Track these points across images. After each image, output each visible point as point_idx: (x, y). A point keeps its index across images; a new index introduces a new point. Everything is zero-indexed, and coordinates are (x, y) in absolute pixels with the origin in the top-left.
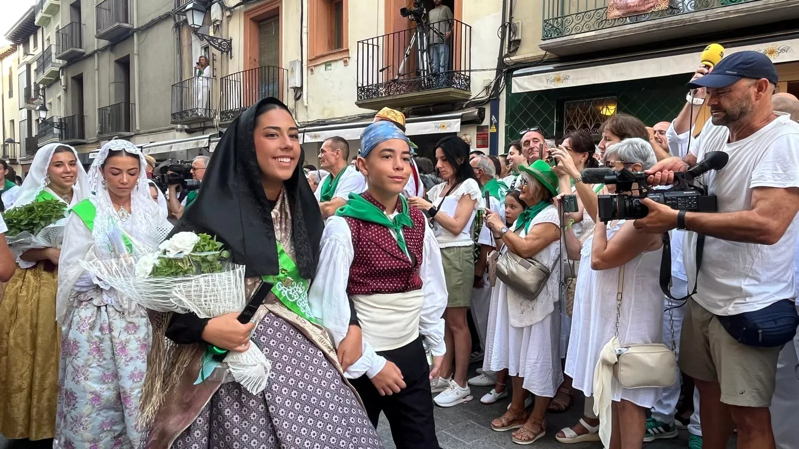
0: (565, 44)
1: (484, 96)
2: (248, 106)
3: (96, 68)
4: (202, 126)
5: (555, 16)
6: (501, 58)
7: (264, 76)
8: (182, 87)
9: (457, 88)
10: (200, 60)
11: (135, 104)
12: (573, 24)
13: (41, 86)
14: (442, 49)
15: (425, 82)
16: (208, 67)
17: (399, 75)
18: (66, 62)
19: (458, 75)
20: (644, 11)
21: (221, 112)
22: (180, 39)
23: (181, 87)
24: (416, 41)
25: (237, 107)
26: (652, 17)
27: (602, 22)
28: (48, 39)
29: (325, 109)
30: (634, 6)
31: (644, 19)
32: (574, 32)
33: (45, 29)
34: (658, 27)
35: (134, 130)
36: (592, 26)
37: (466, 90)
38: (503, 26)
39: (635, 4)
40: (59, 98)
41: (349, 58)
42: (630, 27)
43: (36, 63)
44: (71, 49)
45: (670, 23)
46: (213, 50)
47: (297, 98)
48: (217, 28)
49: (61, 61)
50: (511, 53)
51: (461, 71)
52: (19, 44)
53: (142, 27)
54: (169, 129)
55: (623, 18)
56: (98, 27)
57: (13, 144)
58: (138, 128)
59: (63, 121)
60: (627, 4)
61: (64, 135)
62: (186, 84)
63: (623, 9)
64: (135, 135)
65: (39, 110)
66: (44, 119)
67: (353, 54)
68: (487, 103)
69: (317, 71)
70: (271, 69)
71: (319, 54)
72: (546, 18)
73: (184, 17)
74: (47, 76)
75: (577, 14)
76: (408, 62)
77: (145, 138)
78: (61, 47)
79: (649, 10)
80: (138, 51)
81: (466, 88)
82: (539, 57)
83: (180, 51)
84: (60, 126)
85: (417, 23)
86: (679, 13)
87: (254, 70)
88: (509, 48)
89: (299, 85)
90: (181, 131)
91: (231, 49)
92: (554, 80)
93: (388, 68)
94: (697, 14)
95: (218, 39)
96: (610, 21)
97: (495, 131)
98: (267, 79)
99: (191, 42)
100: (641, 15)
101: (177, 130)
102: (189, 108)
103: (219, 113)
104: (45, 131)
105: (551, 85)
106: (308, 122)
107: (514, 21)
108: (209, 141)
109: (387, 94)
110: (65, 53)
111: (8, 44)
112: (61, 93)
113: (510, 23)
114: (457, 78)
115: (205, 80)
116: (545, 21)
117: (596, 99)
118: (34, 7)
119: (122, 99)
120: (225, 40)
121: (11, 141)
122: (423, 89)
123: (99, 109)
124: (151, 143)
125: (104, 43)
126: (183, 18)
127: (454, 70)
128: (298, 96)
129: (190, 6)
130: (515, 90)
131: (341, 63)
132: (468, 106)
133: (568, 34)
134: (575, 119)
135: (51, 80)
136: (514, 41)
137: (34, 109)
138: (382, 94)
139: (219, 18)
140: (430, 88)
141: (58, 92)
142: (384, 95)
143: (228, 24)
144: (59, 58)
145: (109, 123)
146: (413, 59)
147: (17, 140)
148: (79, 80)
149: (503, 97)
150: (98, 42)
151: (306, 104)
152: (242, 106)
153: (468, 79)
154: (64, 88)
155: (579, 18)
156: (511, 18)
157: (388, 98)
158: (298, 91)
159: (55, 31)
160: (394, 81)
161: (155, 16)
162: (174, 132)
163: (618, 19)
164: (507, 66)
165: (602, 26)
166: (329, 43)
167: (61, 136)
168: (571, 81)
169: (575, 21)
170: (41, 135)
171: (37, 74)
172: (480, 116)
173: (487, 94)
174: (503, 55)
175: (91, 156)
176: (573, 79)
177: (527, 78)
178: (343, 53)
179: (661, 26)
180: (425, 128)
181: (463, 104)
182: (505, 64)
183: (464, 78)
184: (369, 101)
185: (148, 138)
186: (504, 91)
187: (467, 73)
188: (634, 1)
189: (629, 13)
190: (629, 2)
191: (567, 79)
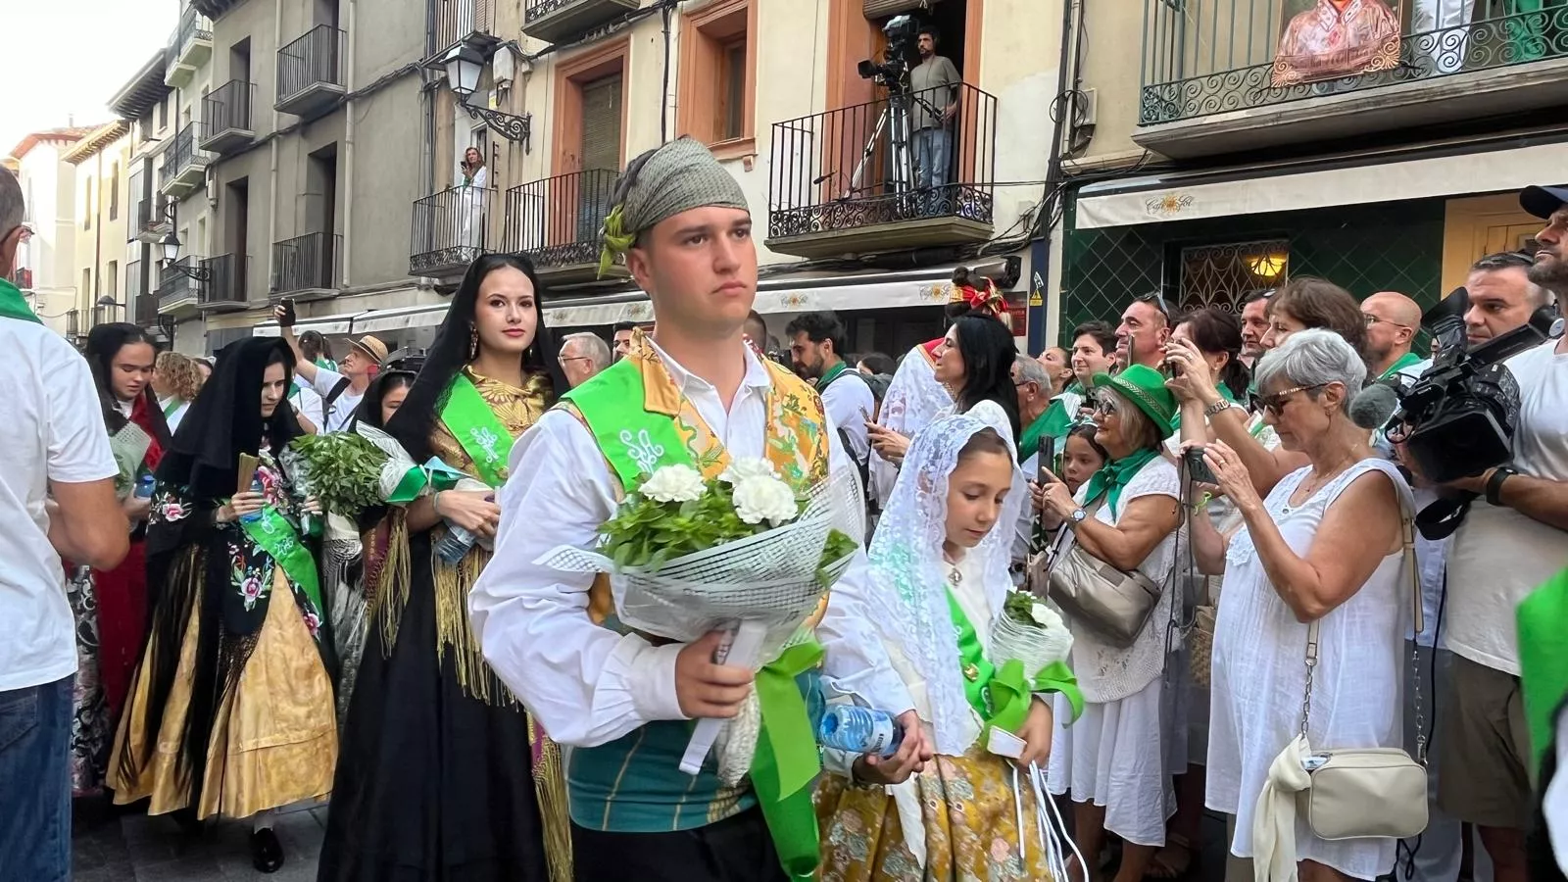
0: (1186, 134)
1: (1018, 233)
2: (557, 243)
3: (273, 167)
5: (1167, 80)
6: (1055, 161)
7: (588, 189)
8: (432, 206)
9: (966, 217)
10: (467, 155)
11: (342, 237)
12: (1203, 95)
13: (170, 198)
14: (938, 140)
15: (902, 204)
16: (484, 168)
17: (852, 190)
18: (218, 155)
19: (969, 191)
20: (1349, 71)
22: (431, 114)
23: (431, 204)
24: (888, 124)
25: (535, 247)
26: (1365, 83)
27: (1261, 93)
28: (188, 112)
30: (1327, 62)
31: (1347, 88)
32: (1203, 112)
33: (182, 93)
34: (1378, 103)
35: (339, 286)
36: (1241, 100)
37: (985, 222)
38: (1062, 98)
39: (1331, 57)
40: (202, 222)
41: (755, 156)
42: (1318, 103)
43: (162, 155)
44: (227, 131)
45: (1403, 96)
46: (494, 136)
48: (504, 94)
49: (209, 154)
50: (1077, 150)
51: (974, 185)
52: (135, 120)
53: (363, 91)
54: (405, 286)
55: (1304, 85)
56: (281, 89)
57: (112, 307)
58: (345, 282)
59: (207, 266)
60: (1313, 57)
61: (207, 291)
62: (441, 201)
64: (340, 295)
65: (164, 244)
66: (173, 260)
67: (762, 147)
68: (1025, 247)
70: (604, 176)
72: (1148, 83)
73: (443, 74)
74: (181, 181)
75: (1212, 76)
76: (871, 163)
77: (359, 302)
78: (210, 127)
79: (1359, 70)
80: (354, 136)
81: (984, 217)
82: (1131, 159)
83: (431, 137)
84: (201, 275)
85: (891, 89)
86: (1421, 77)
87: (570, 177)
88: (1072, 140)
90: (427, 289)
91: (528, 134)
92: (1162, 206)
93: (830, 176)
94: (1457, 79)
95: (504, 115)
96: (1278, 91)
97: (1040, 303)
98: (594, 194)
99: (454, 119)
100: (1342, 79)
101: (420, 288)
102: (444, 245)
104: (173, 283)
107: (1083, 88)
109: (826, 228)
110: (216, 137)
111: (114, 119)
112: (206, 213)
113: (1074, 93)
114: (966, 197)
115: (477, 194)
116: (1145, 88)
117: (1245, 244)
118: (164, 52)
119: (319, 227)
120: (517, 118)
121: (110, 301)
122: (899, 218)
123: (275, 244)
124: (370, 311)
125: (291, 119)
126: (439, 75)
127: (961, 181)
129: (455, 52)
130: (1082, 223)
131: (740, 164)
132: (986, 254)
133: (1190, 114)
134: (1202, 282)
135: (190, 187)
136: (1083, 127)
137: (156, 242)
138: (817, 227)
139: (509, 76)
140: (913, 216)
141: (200, 211)
142: (820, 229)
143: (525, 86)
144: (206, 148)
145: (292, 271)
146: (880, 160)
147: (120, 300)
148: (240, 190)
149: (1057, 236)
150: (279, 117)
152: (546, 245)
153: (988, 200)
154: (213, 203)
155: (1214, 84)
156: (1076, 83)
157: (830, 235)
159: (201, 96)
160: (842, 201)
161: (387, 70)
162: (414, 292)
163: (1295, 87)
164: (1067, 176)
165: (1261, 99)
166: (716, 125)
167: (201, 294)
168: (1196, 206)
169: (1206, 89)
170: (166, 290)
171: (164, 176)
172: (1009, 273)
173: (1025, 231)
174: (1060, 154)
175: (256, 333)
176: (1200, 204)
177: (1108, 200)
178: (744, 146)
179: (1384, 101)
180: (902, 295)
181: (977, 249)
182: (1062, 173)
183: (980, 197)
184: (792, 240)
185: (365, 303)
186: (1060, 225)
187: (986, 189)
188: (1327, 50)
189: (1317, 75)
190: (1318, 52)
191: (1189, 204)
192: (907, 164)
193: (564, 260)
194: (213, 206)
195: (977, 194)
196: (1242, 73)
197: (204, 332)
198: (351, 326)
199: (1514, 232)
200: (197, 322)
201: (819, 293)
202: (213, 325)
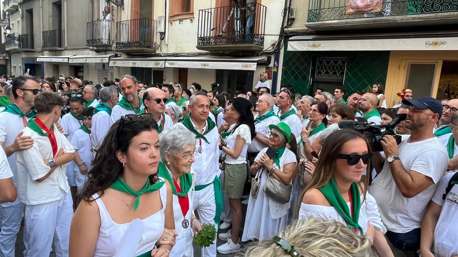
0: (320, 26)
1: (271, 49)
2: (133, 41)
3: (41, 6)
4: (105, 49)
5: (316, 8)
6: (282, 28)
7: (142, 23)
8: (93, 24)
11: (64, 31)
12: (326, 14)
13: (7, 13)
15: (237, 39)
16: (110, 14)
17: (223, 32)
19: (257, 36)
20: (367, 11)
21: (116, 43)
24: (233, 13)
25: (126, 41)
26: (371, 15)
27: (342, 16)
29: (178, 47)
31: (366, 16)
32: (325, 19)
34: (374, 22)
35: (64, 47)
36: (336, 17)
38: (285, 9)
39: (362, 7)
40: (18, 22)
41: (194, 18)
42: (358, 21)
45: (381, 20)
46: (112, 4)
47: (162, 39)
50: (289, 26)
51: (259, 34)
54: (85, 49)
55: (354, 14)
58: (66, 46)
59: (21, 37)
60: (358, 6)
61: (21, 45)
62: (96, 23)
63: (355, 9)
64: (64, 50)
65: (6, 29)
66: (9, 34)
67: (196, 15)
68: (273, 53)
69: (174, 24)
70: (147, 20)
71: (175, 14)
72: (310, 9)
74: (10, 8)
75: (329, 9)
76: (229, 25)
77: (70, 52)
79: (370, 11)
81: (261, 44)
82: (304, 30)
84: (19, 40)
85: (235, 2)
86: (386, 15)
87: (137, 20)
88: (288, 22)
89: (163, 31)
90: (92, 51)
91: (123, 4)
92: (312, 46)
93: (216, 28)
94: (396, 17)
96: (347, 15)
97: (276, 71)
98: (144, 25)
100: (365, 13)
101: (90, 49)
102: (97, 38)
103: (115, 42)
104: (10, 41)
105: (310, 49)
106: (168, 54)
107: (292, 7)
108: (109, 59)
109: (215, 44)
112: (19, 19)
113: (289, 8)
114: (256, 38)
115: (107, 22)
116: (310, 11)
117: (335, 58)
119: (57, 28)
122: (236, 43)
123: (43, 32)
124: (74, 55)
127: (255, 33)
128: (162, 38)
130: (289, 49)
131: (189, 20)
132: (262, 55)
133: (322, 20)
134: (322, 68)
135: (13, 10)
136: (291, 19)
137: (3, 27)
138: (212, 43)
140: (240, 42)
142: (213, 44)
145: (49, 41)
146: (231, 24)
148: (30, 12)
149: (282, 51)
151: (167, 43)
152: (129, 41)
153: (263, 39)
154: (21, 16)
155: (329, 11)
156: (290, 5)
157: (216, 46)
158: (163, 34)
160: (220, 36)
162: (87, 51)
163: (352, 14)
164: (286, 33)
166: (182, 7)
167: (19, 45)
169: (327, 12)
170: (8, 43)
171: (5, 6)
172: (268, 61)
173: (273, 49)
174: (284, 26)
175: (38, 60)
176: (323, 46)
177: (297, 43)
178: (190, 15)
179: (376, 22)
180: (236, 66)
181: (259, 53)
182: (284, 32)
184: (204, 46)
185: (72, 53)
186: (283, 48)
187: (262, 36)
188: (361, 4)
189: (358, 12)
190: (359, 5)
191: (320, 46)
192: (239, 26)
193: (135, 46)
194: (21, 17)
195: (259, 37)
196: (337, 9)
197: (21, 58)
198: (68, 60)
199: (408, 61)
200: (18, 54)
201: (212, 64)
202: (24, 56)
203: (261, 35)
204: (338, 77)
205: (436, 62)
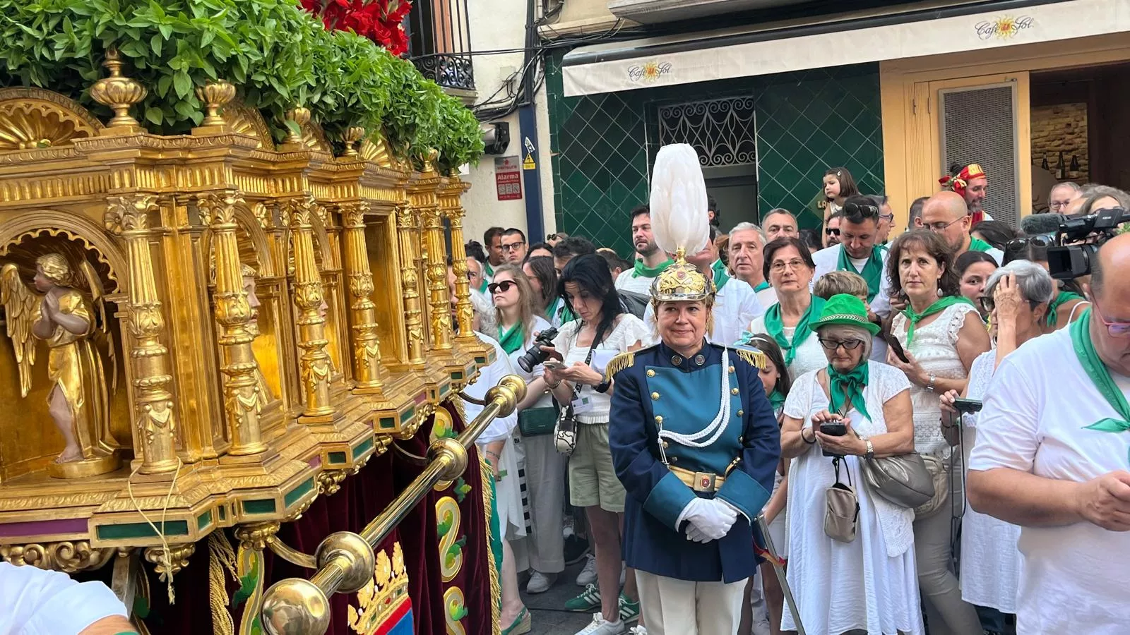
0: (660, 7)
1: (502, 99)
6: (531, 27)
19: (451, 60)
37: (468, 88)
50: (551, 15)
51: (453, 54)
68: (512, 112)
81: (467, 83)
82: (605, 25)
88: (545, 6)
97: (533, 167)
114: (448, 67)
127: (441, 50)
130: (569, 91)
134: (679, 138)
149: (542, 100)
153: (469, 65)
164: (544, 42)
168: (673, 74)
172: (500, 139)
173: (510, 96)
174: (535, 20)
176: (678, 71)
177: (592, 69)
182: (539, 37)
183: (461, 64)
186: (544, 89)
187: (465, 57)
199: (935, 86)
203: (462, 54)
204: (736, 162)
205: (1012, 80)
